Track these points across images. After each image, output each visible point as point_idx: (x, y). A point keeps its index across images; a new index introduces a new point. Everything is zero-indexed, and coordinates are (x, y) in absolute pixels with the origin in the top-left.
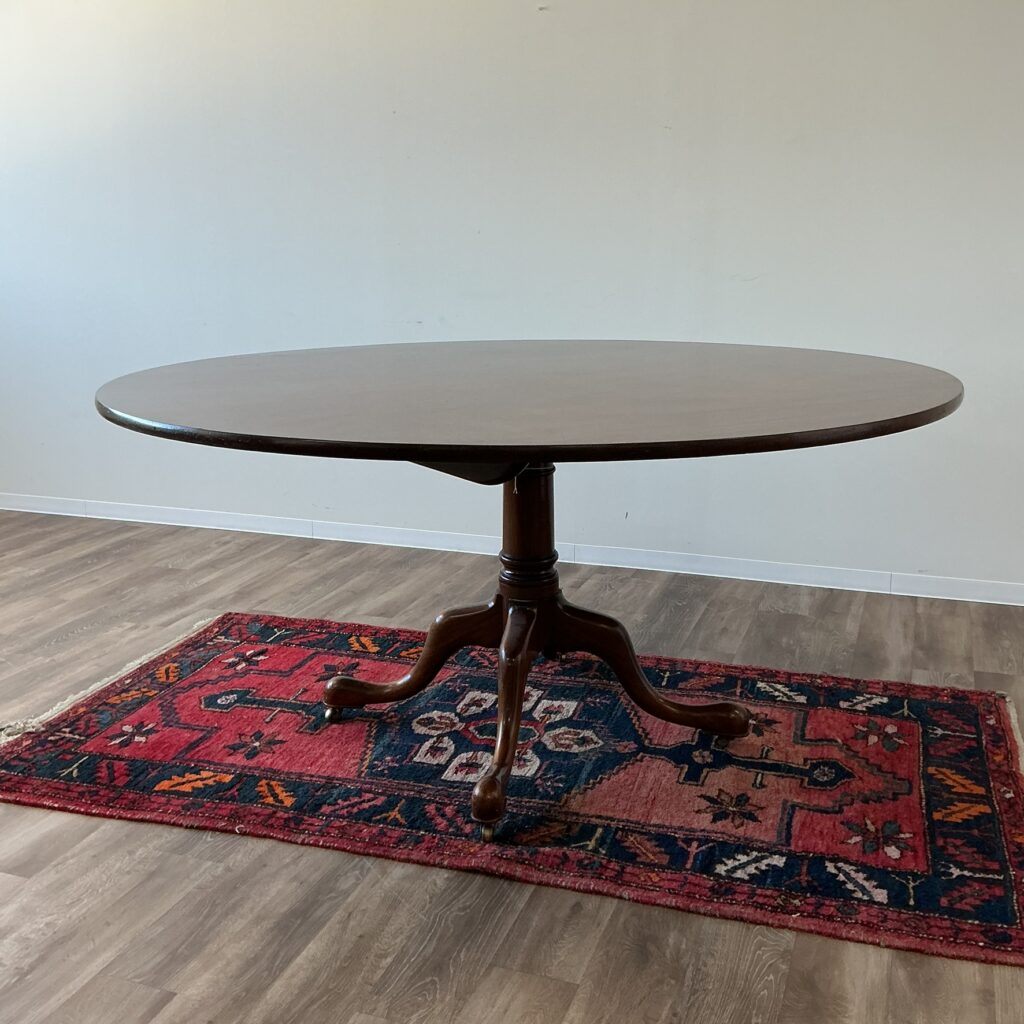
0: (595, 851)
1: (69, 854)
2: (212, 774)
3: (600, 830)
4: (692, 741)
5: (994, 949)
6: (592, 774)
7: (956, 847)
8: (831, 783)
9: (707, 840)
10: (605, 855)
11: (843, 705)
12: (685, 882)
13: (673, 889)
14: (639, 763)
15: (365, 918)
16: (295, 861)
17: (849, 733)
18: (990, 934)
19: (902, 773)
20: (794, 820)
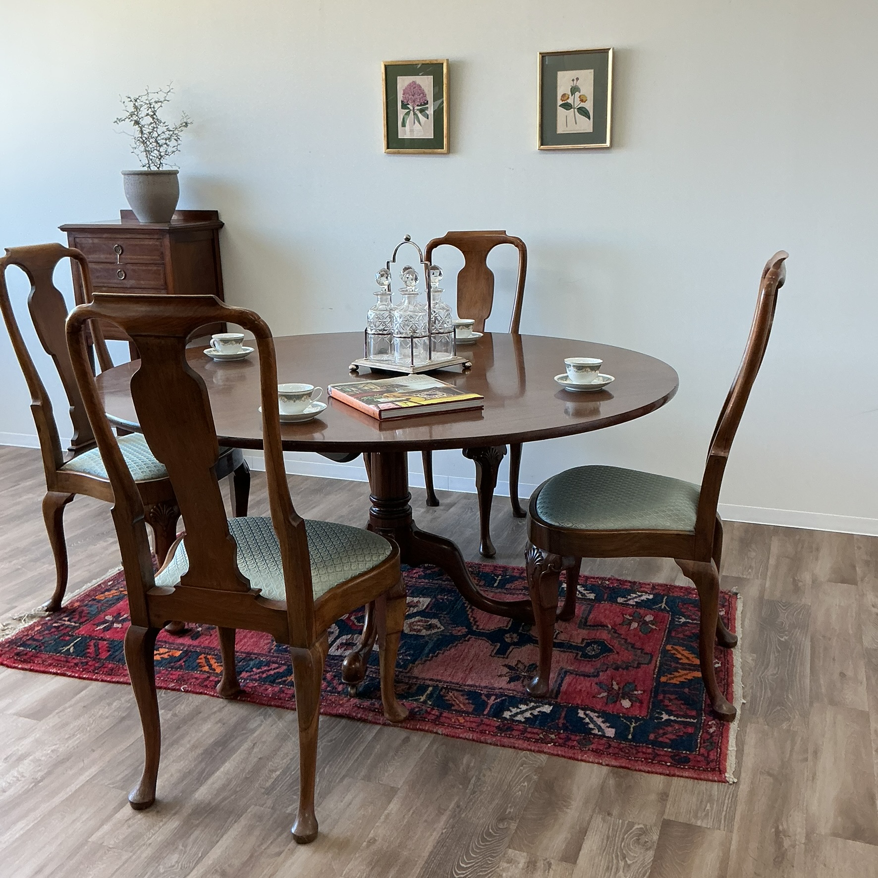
0: (425, 702)
1: (67, 705)
2: (167, 650)
3: (430, 689)
4: (507, 626)
5: (676, 767)
6: (432, 651)
7: (670, 700)
8: (596, 656)
9: (502, 695)
10: (430, 705)
11: (620, 600)
12: (482, 723)
13: (472, 728)
14: (466, 642)
15: (264, 747)
16: (220, 710)
17: (619, 620)
18: (677, 758)
19: (648, 649)
20: (565, 682)
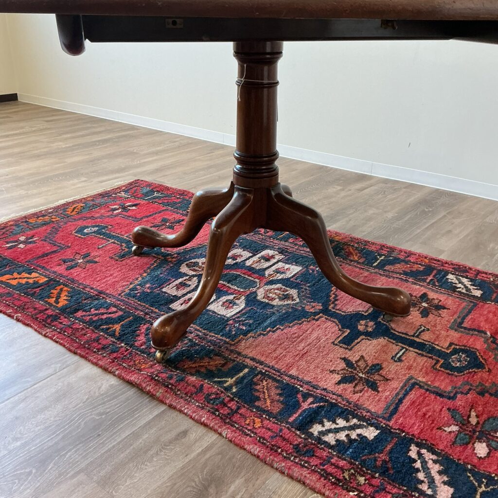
0: (228, 389)
2: (37, 276)
3: (246, 370)
8: (460, 370)
9: (322, 399)
10: (233, 393)
12: (278, 434)
13: (264, 439)
20: (408, 398)
